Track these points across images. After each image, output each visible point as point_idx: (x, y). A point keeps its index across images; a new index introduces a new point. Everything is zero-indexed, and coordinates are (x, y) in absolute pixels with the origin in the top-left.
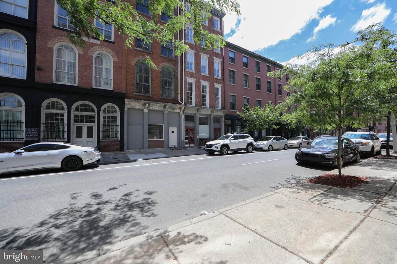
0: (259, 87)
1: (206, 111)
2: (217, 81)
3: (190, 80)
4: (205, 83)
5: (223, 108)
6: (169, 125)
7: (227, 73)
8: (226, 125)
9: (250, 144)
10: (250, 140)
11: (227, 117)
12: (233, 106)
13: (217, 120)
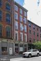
0: (38, 36)
1: (22, 43)
4: (21, 33)
6: (9, 47)
7: (29, 31)
8: (28, 48)
9: (38, 53)
10: (38, 52)
13: (25, 46)
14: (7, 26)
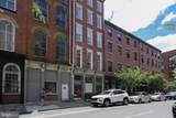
0: (128, 56)
1: (90, 73)
2: (99, 50)
3: (79, 48)
4: (90, 51)
5: (104, 70)
7: (106, 44)
8: (106, 84)
9: (126, 98)
10: (126, 95)
11: (106, 78)
12: (110, 69)
13: (99, 79)
14: (59, 33)
